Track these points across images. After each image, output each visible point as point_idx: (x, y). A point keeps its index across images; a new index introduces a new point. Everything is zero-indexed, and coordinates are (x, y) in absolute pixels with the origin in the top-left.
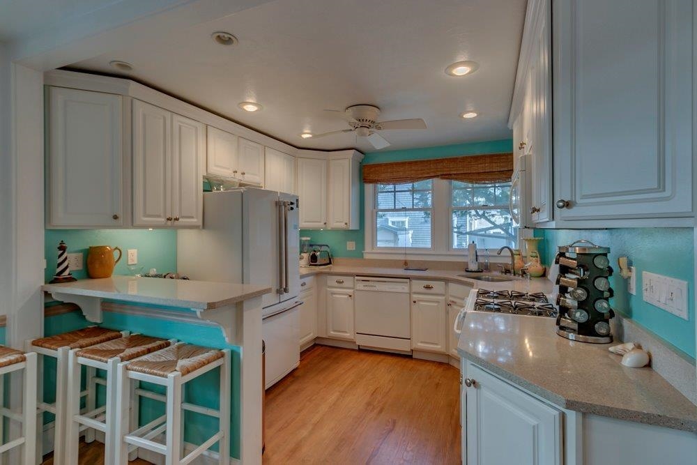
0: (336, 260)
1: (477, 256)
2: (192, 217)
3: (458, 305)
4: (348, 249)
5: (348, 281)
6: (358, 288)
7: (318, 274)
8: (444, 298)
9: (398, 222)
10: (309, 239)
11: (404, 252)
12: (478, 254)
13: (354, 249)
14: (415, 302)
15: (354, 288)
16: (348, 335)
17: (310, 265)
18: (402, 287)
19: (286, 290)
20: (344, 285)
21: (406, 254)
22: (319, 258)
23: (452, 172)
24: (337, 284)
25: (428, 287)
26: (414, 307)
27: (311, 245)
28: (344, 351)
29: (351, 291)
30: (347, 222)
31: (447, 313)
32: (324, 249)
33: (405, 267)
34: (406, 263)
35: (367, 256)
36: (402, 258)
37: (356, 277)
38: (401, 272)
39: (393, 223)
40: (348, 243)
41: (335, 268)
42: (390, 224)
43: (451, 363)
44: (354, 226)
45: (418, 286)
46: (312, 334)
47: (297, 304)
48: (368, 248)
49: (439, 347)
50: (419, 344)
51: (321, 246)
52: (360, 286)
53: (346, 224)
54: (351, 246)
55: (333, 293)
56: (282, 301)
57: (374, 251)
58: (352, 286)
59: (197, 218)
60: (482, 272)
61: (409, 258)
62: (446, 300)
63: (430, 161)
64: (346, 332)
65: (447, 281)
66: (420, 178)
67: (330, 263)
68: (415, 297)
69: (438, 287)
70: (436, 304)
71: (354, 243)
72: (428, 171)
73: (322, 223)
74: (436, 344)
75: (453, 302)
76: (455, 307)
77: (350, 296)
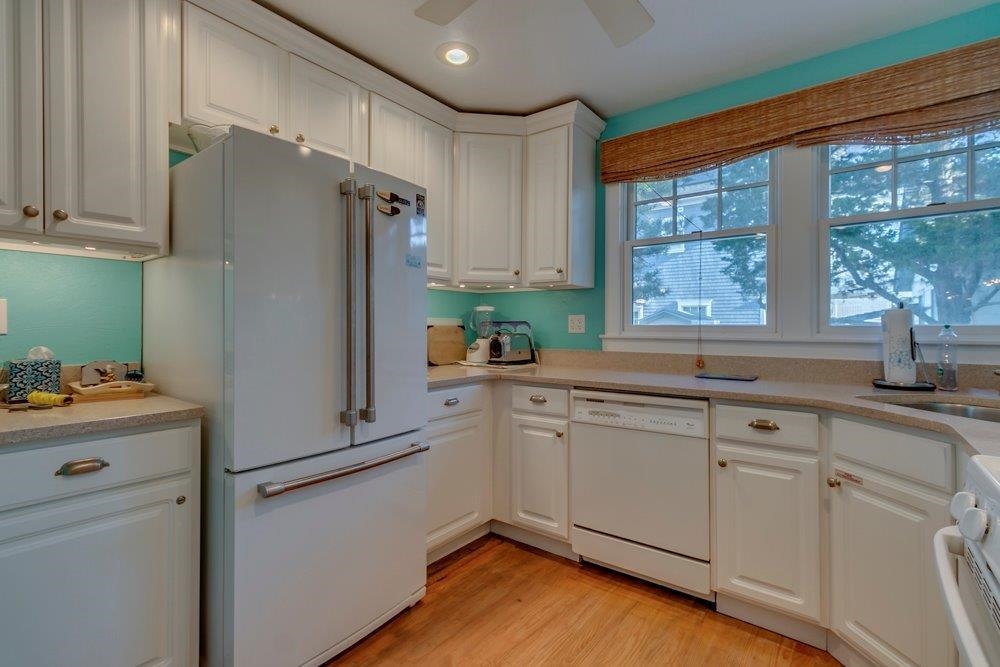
0: (546, 354)
1: (913, 344)
2: (127, 221)
3: (868, 492)
4: (570, 331)
5: (556, 400)
6: (576, 417)
7: (493, 381)
8: (812, 461)
9: (694, 308)
10: (491, 309)
11: (695, 336)
12: (917, 339)
13: (583, 331)
14: (723, 465)
15: (568, 417)
16: (555, 527)
17: (490, 362)
18: (688, 423)
19: (366, 415)
20: (547, 408)
21: (700, 341)
22: (507, 348)
23: (830, 122)
24: (530, 406)
25: (762, 427)
26: (722, 478)
27: (498, 323)
28: (547, 562)
29: (563, 422)
30: (563, 268)
31: (826, 505)
32: (521, 329)
33: (699, 372)
34: (700, 362)
35: (610, 347)
36: (692, 350)
37: (576, 392)
38: (688, 383)
39: (685, 308)
40: (570, 317)
41: (543, 372)
42: (680, 309)
43: (835, 654)
44: (580, 278)
45: (734, 421)
46: (476, 515)
47: (416, 448)
48: (612, 329)
49: (798, 601)
50: (736, 582)
51: (515, 324)
52: (582, 412)
53: (560, 271)
54: (577, 324)
55: (524, 426)
56: (357, 442)
57: (625, 334)
58: (563, 411)
59: (143, 223)
60: (932, 389)
61: (709, 351)
62: (820, 467)
63: (767, 103)
64: (549, 518)
65: (824, 411)
66: (738, 150)
67: (533, 360)
68: (724, 450)
69: (795, 428)
70: (789, 477)
71: (583, 317)
72: (763, 129)
73: (512, 273)
74: (789, 592)
75: (848, 476)
76: (857, 494)
77: (559, 435)
